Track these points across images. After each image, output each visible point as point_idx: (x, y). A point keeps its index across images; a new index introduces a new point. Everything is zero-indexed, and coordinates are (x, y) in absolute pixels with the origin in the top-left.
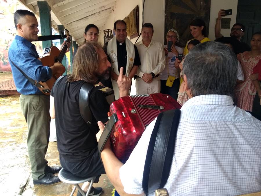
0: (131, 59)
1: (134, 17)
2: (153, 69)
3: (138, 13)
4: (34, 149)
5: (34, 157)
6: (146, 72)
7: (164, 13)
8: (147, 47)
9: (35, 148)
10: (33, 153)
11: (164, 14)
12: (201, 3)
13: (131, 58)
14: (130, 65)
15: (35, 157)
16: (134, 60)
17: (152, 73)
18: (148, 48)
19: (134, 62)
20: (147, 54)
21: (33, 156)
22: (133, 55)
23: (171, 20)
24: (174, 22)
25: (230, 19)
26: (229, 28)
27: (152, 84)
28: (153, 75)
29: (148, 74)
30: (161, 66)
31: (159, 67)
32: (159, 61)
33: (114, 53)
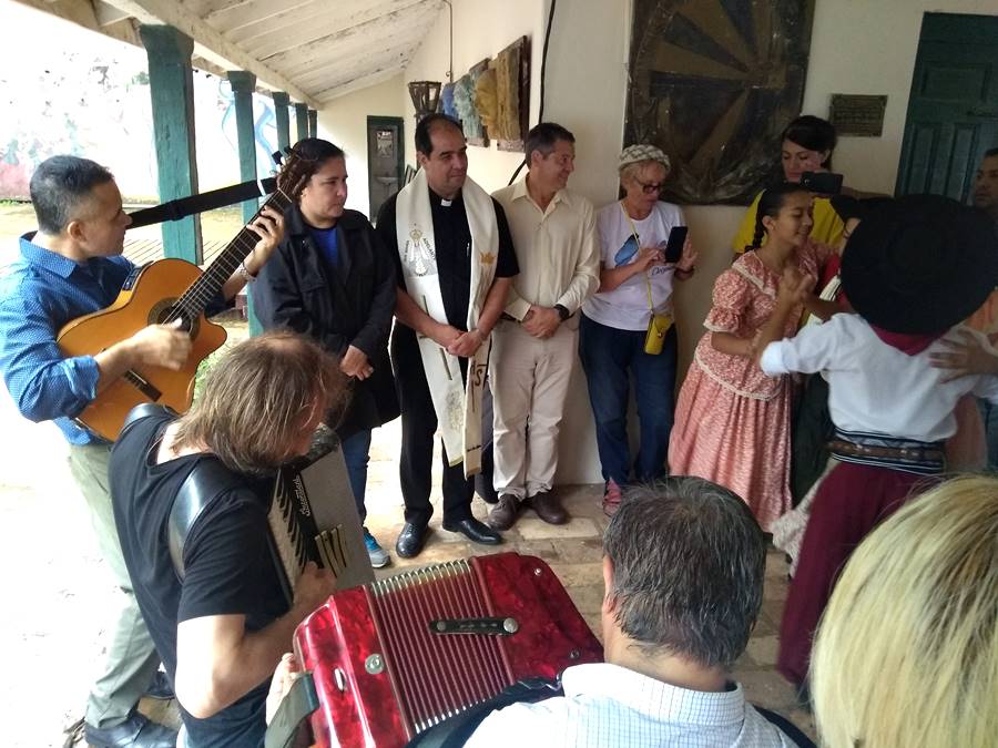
0: (486, 259)
1: (512, 81)
2: (565, 288)
3: (525, 65)
4: (132, 621)
5: (121, 647)
6: (538, 298)
7: (626, 74)
8: (544, 210)
10: (124, 633)
11: (623, 78)
12: (775, 36)
13: (485, 252)
14: (481, 283)
15: (125, 650)
16: (495, 261)
17: (560, 307)
18: (549, 216)
19: (498, 264)
20: (543, 234)
21: (121, 644)
22: (492, 239)
23: (654, 99)
24: (660, 110)
25: (883, 99)
26: (878, 133)
27: (552, 344)
28: (563, 312)
29: (545, 309)
30: (586, 282)
31: (582, 285)
32: (581, 265)
33: (421, 239)
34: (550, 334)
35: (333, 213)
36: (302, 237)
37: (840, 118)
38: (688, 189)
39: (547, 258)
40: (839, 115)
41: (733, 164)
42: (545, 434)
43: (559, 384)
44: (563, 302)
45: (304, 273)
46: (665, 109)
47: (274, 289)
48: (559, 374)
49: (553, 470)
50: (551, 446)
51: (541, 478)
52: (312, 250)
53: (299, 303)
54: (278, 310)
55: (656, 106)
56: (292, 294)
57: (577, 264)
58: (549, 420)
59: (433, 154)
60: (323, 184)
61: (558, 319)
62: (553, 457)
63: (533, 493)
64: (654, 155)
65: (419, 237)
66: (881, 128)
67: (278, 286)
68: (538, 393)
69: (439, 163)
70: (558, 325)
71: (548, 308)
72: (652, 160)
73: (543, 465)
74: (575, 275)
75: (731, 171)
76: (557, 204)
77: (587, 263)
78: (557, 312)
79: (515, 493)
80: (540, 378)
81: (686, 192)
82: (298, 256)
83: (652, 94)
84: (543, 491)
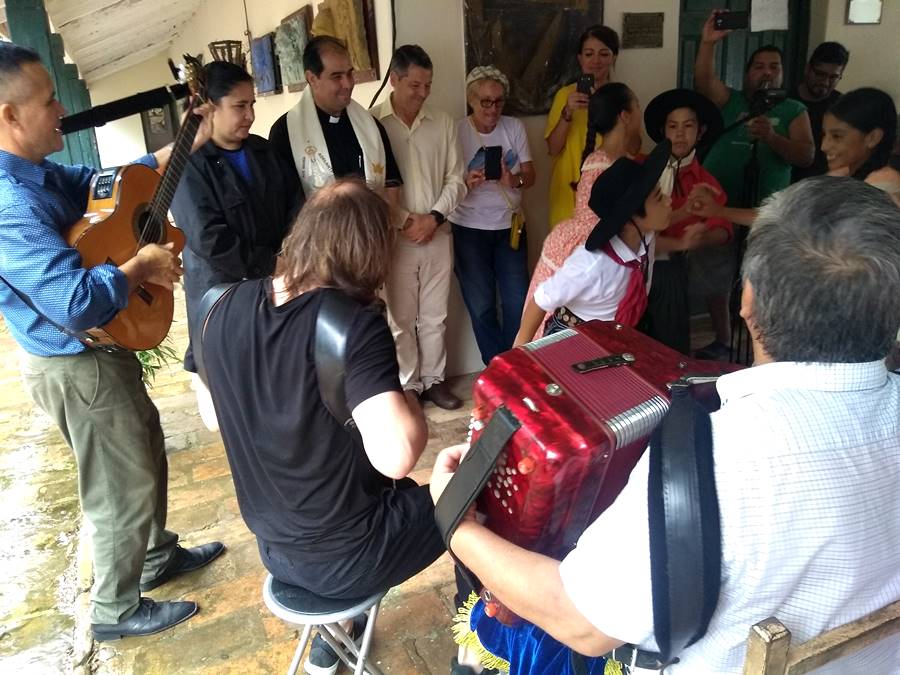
0: (377, 169)
2: (437, 197)
4: (109, 529)
5: (107, 555)
6: (415, 207)
8: (410, 128)
9: (111, 526)
10: (106, 542)
13: (376, 163)
15: (111, 556)
16: (385, 171)
17: (435, 213)
18: (415, 131)
19: (387, 175)
20: (412, 149)
21: (106, 552)
23: (487, 23)
24: (493, 32)
25: (661, 15)
26: (660, 44)
27: (432, 248)
28: (439, 217)
29: (422, 217)
30: (455, 188)
31: (452, 191)
32: (449, 174)
33: (317, 155)
34: (429, 238)
35: (240, 135)
36: (216, 158)
37: (631, 33)
38: (522, 101)
39: (419, 172)
40: (630, 30)
41: (556, 77)
42: (435, 332)
43: (442, 283)
44: (438, 208)
45: (224, 191)
46: (497, 32)
47: (200, 207)
48: (439, 275)
49: (443, 363)
50: (440, 342)
51: (435, 373)
52: (227, 169)
53: (223, 220)
54: (206, 228)
55: (489, 28)
56: (216, 212)
57: (445, 173)
58: (436, 319)
59: (323, 74)
60: (233, 107)
61: (434, 224)
62: (443, 352)
63: (429, 386)
64: (489, 73)
65: (314, 153)
66: (662, 39)
67: (202, 204)
68: (423, 295)
69: (330, 82)
70: (435, 230)
71: (424, 215)
72: (488, 78)
73: (435, 360)
74: (444, 184)
75: (555, 83)
76: (421, 120)
77: (454, 172)
78: (433, 217)
79: (414, 387)
80: (424, 281)
81: (521, 104)
82: (216, 176)
83: (485, 19)
84: (437, 382)
